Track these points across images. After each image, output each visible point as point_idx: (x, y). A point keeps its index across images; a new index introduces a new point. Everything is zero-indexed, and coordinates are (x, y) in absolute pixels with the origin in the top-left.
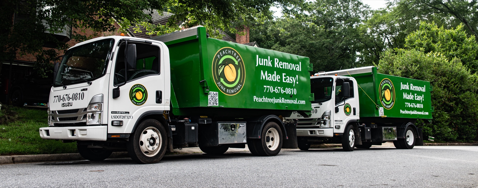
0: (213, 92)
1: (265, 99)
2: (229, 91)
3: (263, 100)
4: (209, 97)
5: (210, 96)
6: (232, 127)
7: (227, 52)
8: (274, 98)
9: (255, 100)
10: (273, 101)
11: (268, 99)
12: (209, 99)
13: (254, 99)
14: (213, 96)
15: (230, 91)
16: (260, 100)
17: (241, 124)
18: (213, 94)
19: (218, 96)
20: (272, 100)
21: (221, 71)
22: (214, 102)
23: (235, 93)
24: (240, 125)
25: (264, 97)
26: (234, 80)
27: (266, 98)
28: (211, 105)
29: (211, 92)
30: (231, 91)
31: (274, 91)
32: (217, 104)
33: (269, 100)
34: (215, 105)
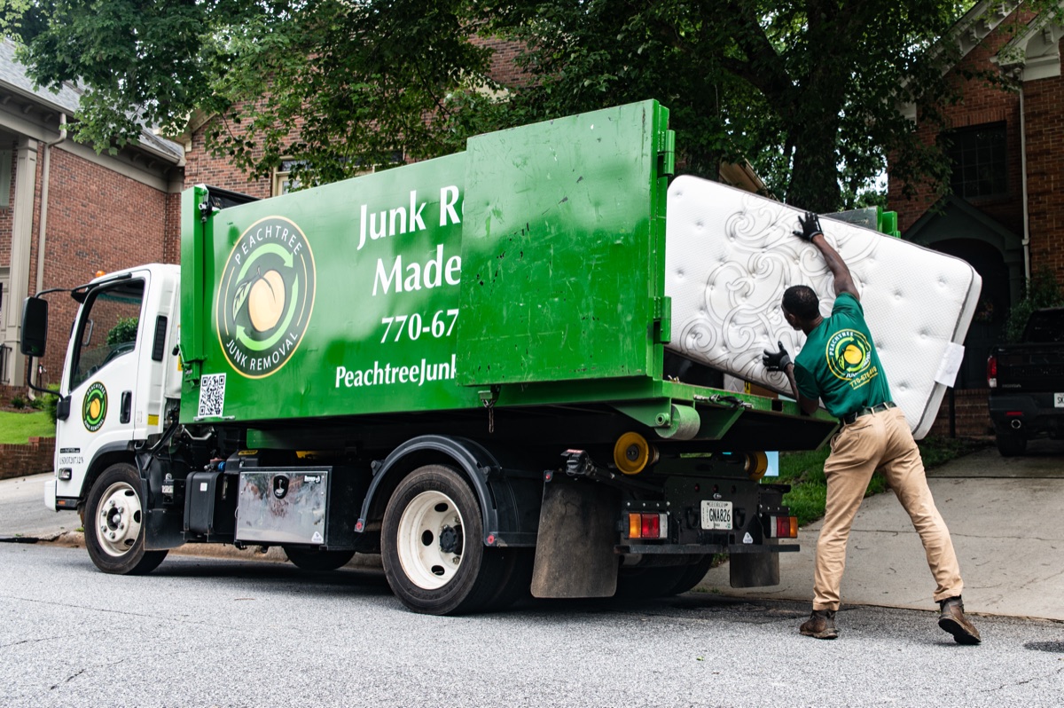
0: (212, 376)
1: (381, 371)
2: (256, 365)
3: (371, 378)
4: (202, 393)
5: (205, 388)
6: (276, 487)
7: (262, 234)
8: (424, 361)
9: (342, 381)
10: (415, 376)
11: (395, 371)
12: (201, 397)
13: (338, 378)
14: (211, 387)
15: (259, 364)
16: (361, 379)
17: (309, 475)
18: (213, 382)
19: (224, 386)
20: (411, 372)
21: (239, 305)
22: (213, 408)
23: (274, 366)
24: (307, 479)
25: (376, 363)
26: (273, 325)
27: (384, 368)
28: (205, 416)
29: (208, 376)
30: (262, 362)
31: (426, 330)
32: (218, 412)
33: (397, 374)
34: (214, 415)
